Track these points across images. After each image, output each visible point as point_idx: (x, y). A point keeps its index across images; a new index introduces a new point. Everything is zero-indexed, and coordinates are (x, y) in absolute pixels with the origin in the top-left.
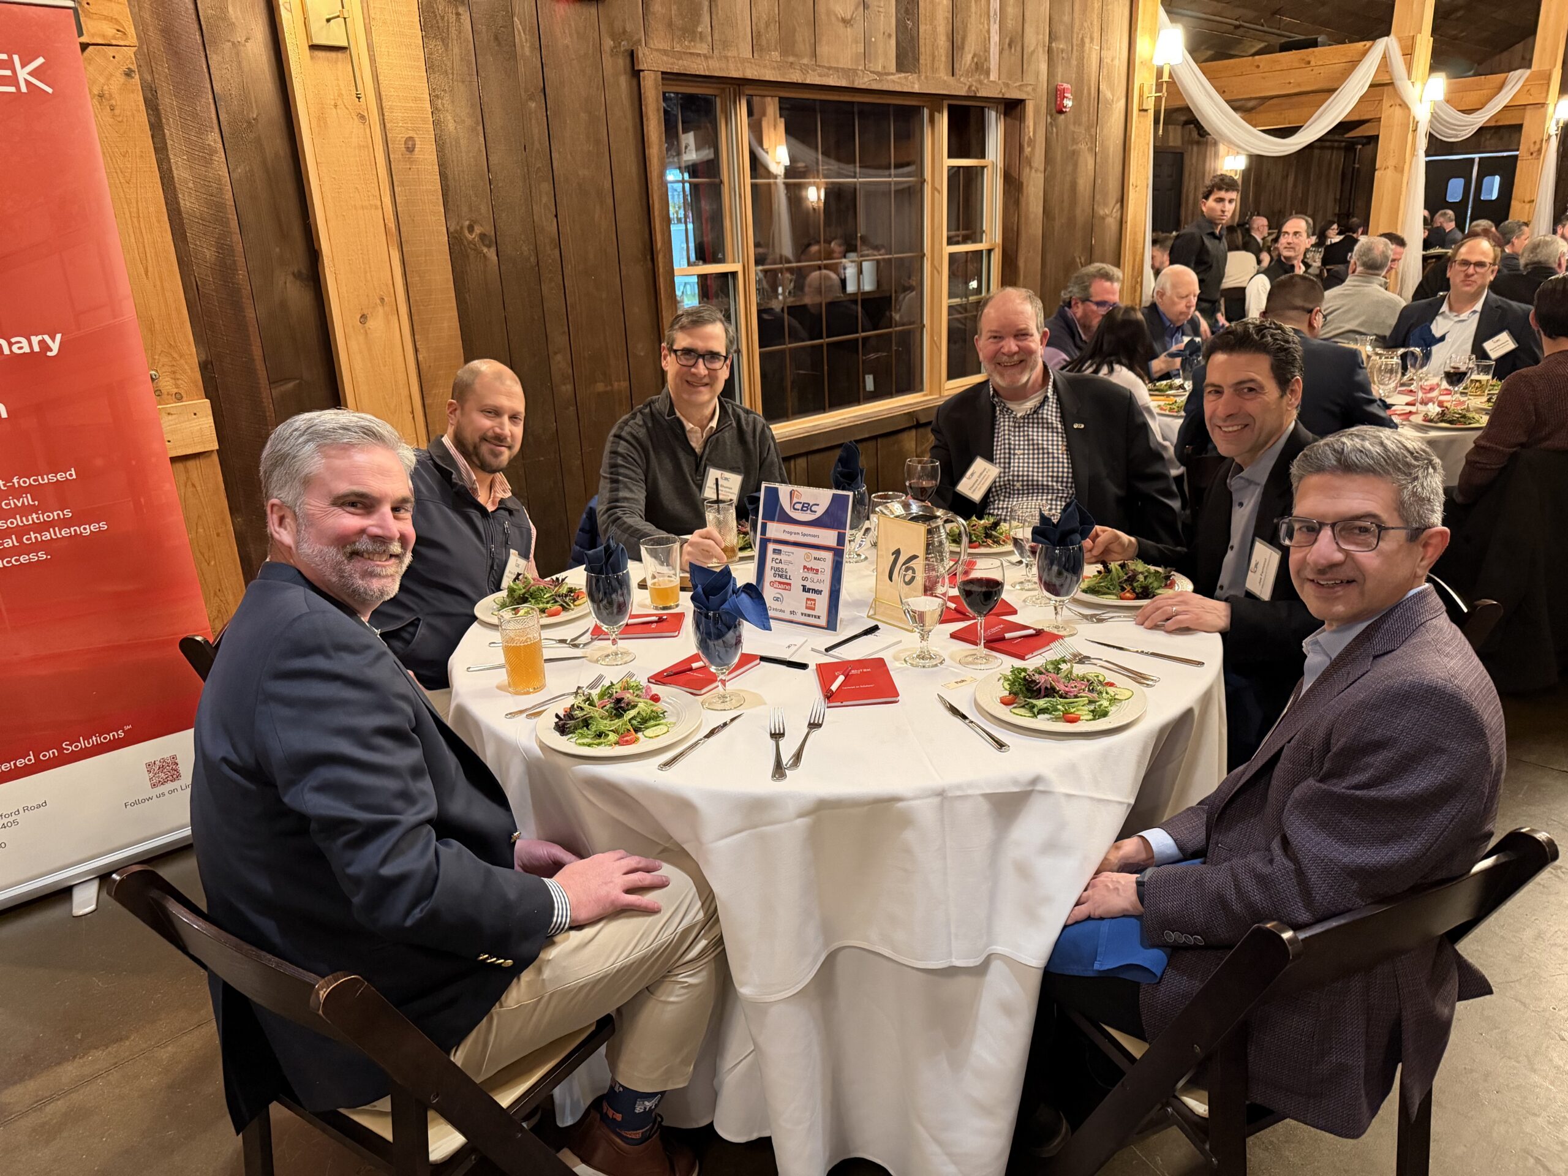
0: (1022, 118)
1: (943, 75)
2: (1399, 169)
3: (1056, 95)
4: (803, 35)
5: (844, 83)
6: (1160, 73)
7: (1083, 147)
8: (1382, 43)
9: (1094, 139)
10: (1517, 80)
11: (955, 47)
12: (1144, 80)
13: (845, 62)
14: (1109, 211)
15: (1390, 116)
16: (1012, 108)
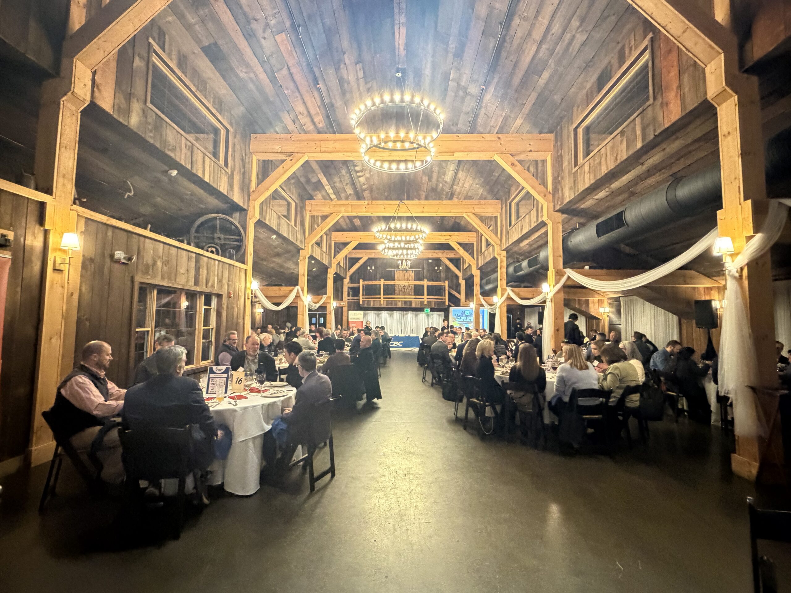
0: (222, 298)
1: (204, 287)
2: (303, 315)
3: (229, 293)
4: (173, 276)
5: (182, 287)
6: (252, 291)
7: (235, 306)
8: (297, 287)
9: (237, 304)
10: (325, 297)
11: (207, 282)
12: (249, 292)
13: (182, 282)
14: (241, 321)
15: (300, 305)
16: (219, 296)
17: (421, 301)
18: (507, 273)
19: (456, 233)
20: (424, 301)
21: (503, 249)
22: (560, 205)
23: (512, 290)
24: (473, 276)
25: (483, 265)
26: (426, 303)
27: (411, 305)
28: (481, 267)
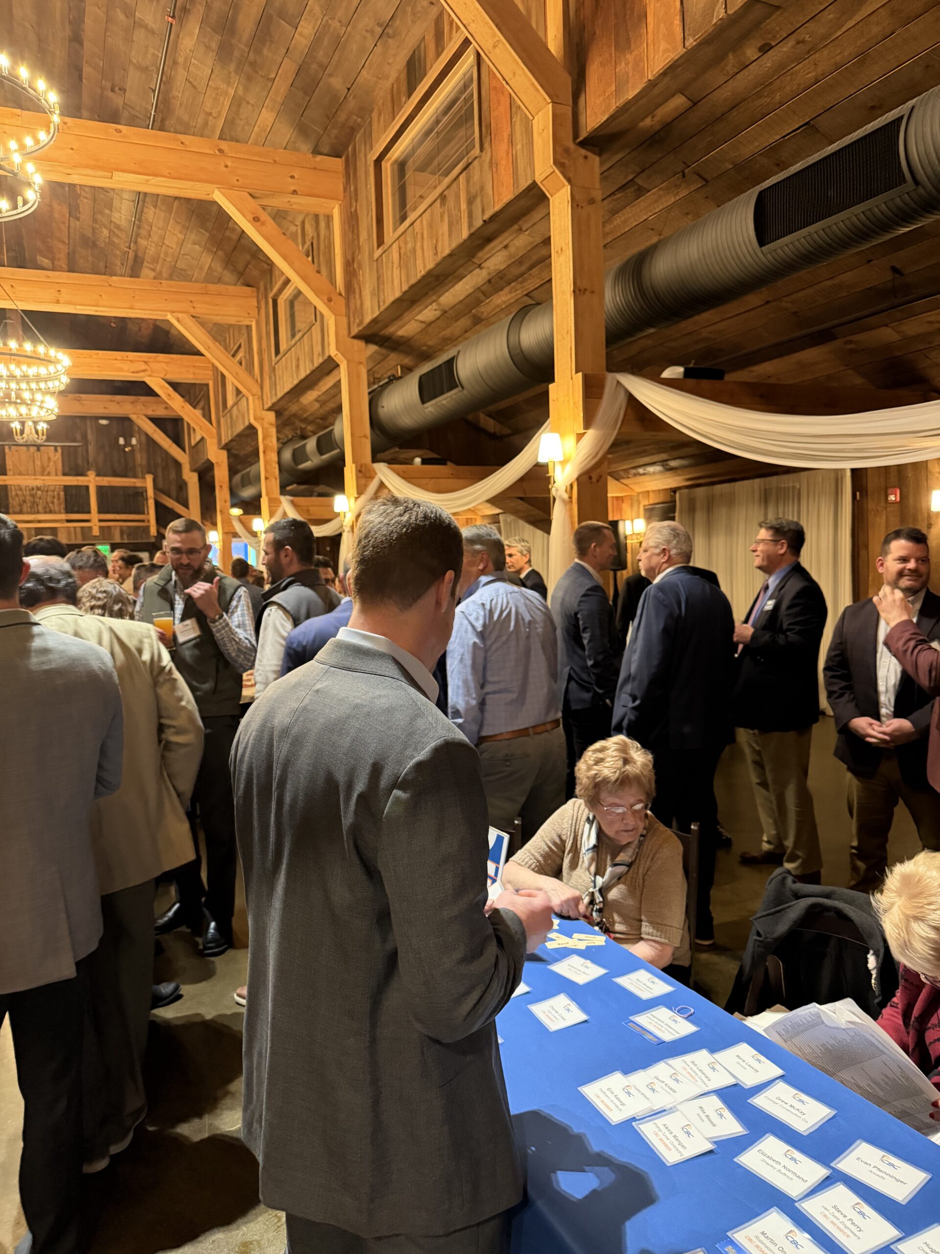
17: (82, 528)
18: (279, 463)
19: (161, 356)
21: (266, 407)
22: (359, 325)
23: (292, 502)
24: (212, 464)
25: (232, 441)
28: (226, 445)
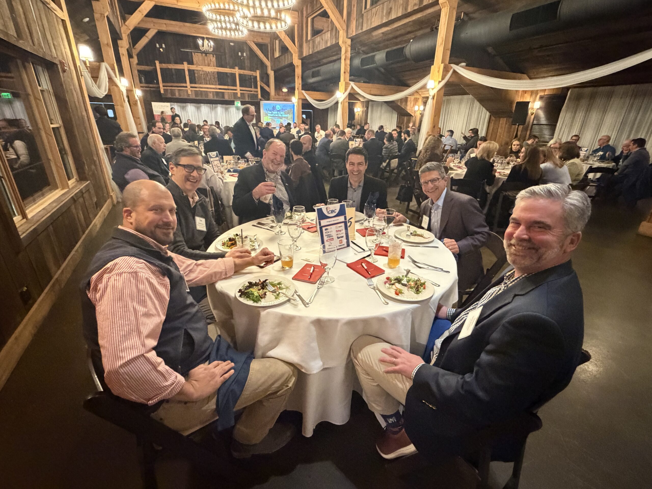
7: (72, 88)
8: (103, 64)
9: (74, 85)
12: (79, 63)
16: (51, 67)
17: (234, 93)
20: (237, 93)
21: (350, 36)
23: (355, 84)
24: (291, 66)
26: (239, 95)
27: (223, 97)
28: (306, 56)
